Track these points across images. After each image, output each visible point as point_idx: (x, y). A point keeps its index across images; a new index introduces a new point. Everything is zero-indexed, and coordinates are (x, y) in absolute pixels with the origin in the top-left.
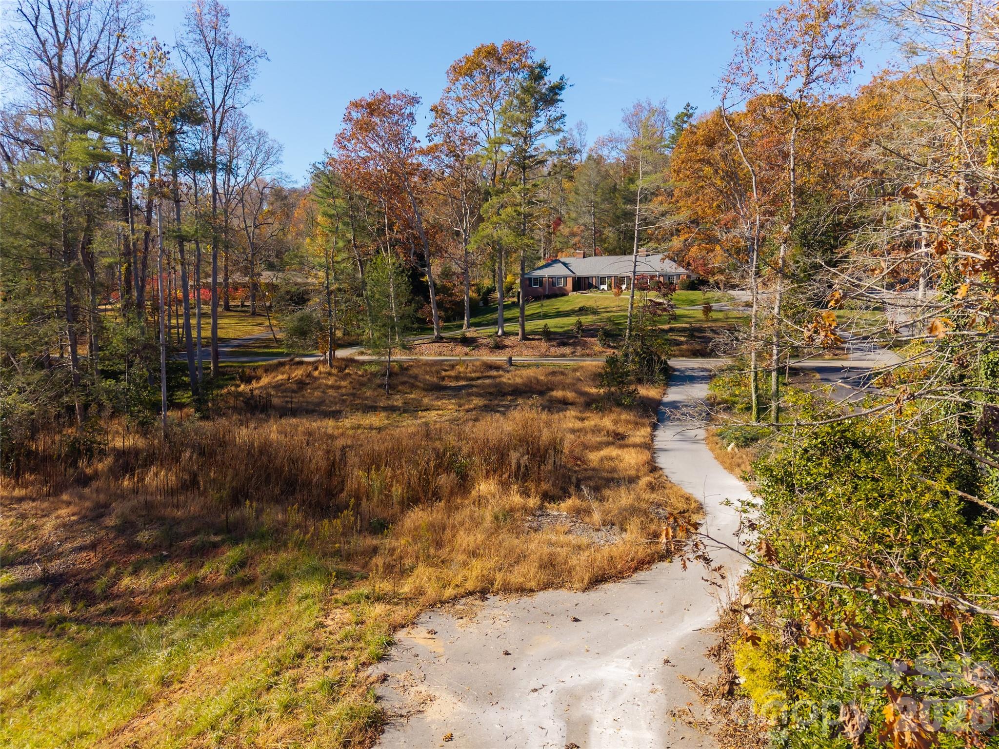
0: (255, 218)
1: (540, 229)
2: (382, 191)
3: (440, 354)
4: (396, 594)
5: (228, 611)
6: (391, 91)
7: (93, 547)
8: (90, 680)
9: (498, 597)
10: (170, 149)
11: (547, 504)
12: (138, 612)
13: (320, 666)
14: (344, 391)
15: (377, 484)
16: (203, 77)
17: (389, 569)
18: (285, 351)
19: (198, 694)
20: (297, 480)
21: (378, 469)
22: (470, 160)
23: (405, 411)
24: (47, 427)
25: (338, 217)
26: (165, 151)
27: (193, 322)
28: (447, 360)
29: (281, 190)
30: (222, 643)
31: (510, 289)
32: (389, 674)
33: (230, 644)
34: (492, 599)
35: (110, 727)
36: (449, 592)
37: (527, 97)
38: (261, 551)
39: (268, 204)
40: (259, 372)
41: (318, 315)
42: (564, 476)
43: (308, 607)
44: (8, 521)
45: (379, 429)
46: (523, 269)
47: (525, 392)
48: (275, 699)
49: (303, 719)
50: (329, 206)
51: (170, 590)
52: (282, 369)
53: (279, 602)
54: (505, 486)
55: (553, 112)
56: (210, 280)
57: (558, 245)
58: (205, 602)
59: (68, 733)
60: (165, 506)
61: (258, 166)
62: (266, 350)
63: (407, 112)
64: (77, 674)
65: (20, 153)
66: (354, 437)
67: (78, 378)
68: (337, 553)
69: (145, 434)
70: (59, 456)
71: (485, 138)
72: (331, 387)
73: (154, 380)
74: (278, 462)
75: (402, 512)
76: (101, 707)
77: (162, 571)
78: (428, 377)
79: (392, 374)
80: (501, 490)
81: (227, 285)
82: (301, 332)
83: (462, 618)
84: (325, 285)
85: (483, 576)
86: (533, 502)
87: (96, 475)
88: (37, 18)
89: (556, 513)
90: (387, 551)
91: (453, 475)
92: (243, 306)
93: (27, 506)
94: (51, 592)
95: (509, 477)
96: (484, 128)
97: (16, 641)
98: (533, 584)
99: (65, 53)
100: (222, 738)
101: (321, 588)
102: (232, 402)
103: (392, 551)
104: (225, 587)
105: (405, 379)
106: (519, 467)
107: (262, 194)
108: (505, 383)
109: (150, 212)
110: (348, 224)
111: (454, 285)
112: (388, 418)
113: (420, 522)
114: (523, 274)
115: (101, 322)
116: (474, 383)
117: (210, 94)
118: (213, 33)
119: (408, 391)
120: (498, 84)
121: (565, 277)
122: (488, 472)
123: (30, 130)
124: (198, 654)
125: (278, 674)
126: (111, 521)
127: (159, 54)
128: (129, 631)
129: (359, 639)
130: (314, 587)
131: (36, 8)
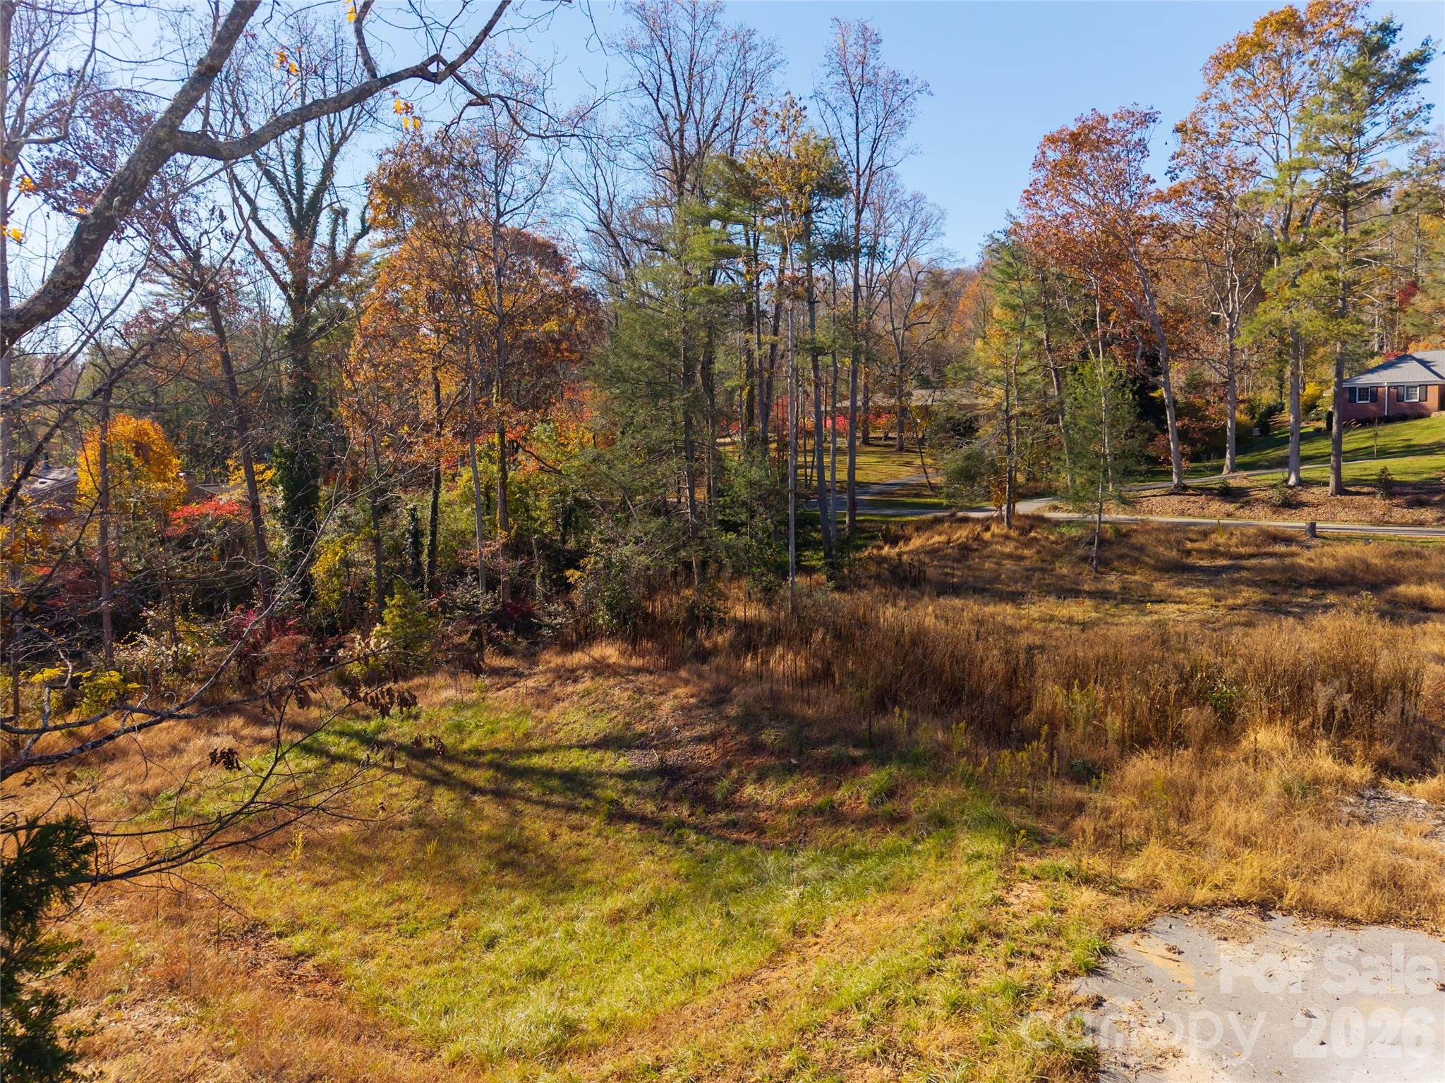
0: (906, 317)
1: (1372, 304)
2: (1092, 264)
3: (1182, 514)
4: (1113, 880)
5: (872, 854)
6: (1108, 110)
7: (712, 738)
8: (711, 907)
9: (1290, 920)
10: (805, 234)
11: (1385, 780)
12: (762, 832)
13: (1001, 960)
14: (1027, 563)
15: (1081, 709)
16: (846, 131)
17: (1102, 840)
18: (945, 502)
19: (838, 957)
20: (963, 687)
21: (1083, 686)
22: (1244, 202)
23: (1124, 601)
24: (664, 586)
25: (1027, 308)
26: (799, 238)
27: (827, 460)
28: (1195, 524)
29: (942, 273)
30: (866, 896)
31: (1311, 406)
32: (1105, 997)
33: (875, 900)
34: (1279, 920)
35: (735, 970)
36: (1202, 894)
37: (1354, 85)
38: (915, 779)
39: (923, 295)
40: (909, 530)
41: (992, 452)
42: (1421, 736)
43: (982, 872)
44: (626, 695)
45: (1084, 626)
46: (1339, 373)
47: (1342, 584)
48: (940, 990)
49: (978, 1030)
50: (1012, 292)
51: (801, 811)
52: (939, 528)
53: (940, 856)
54: (1305, 739)
55: (1403, 104)
56: (847, 403)
57: (1411, 331)
58: (843, 836)
59: (690, 966)
60: (793, 699)
61: (911, 243)
62: (917, 500)
63: (1136, 138)
64: (697, 894)
65: (637, 255)
66: (1044, 634)
67: (696, 529)
68: (1021, 801)
69: (769, 604)
70: (677, 622)
71: (1272, 163)
72: (1010, 556)
73: (780, 535)
74: (937, 658)
75: (1122, 756)
76: (724, 943)
77: (790, 784)
78: (1161, 549)
79: (1102, 542)
80: (1296, 745)
81: (867, 410)
82: (967, 475)
83: (1225, 939)
84: (1004, 408)
85: (1264, 879)
86: (1359, 773)
87: (715, 651)
88: (658, 90)
89: (1405, 799)
90: (1098, 812)
91: (1208, 710)
92: (887, 438)
93: (644, 679)
94: (669, 787)
95: (1312, 726)
96: (1270, 147)
97: (634, 839)
98: (1358, 911)
99: (686, 127)
100: (869, 1024)
101: (1000, 847)
102: (873, 568)
103: (1107, 812)
104: (867, 821)
105: (1125, 551)
106: (1331, 710)
107: (916, 281)
108: (1301, 567)
109: (777, 317)
110: (1039, 317)
111: (1208, 402)
112: (1096, 610)
113: (1152, 775)
114: (1338, 385)
115: (720, 459)
116: (1244, 562)
117: (854, 153)
118: (859, 70)
119: (1129, 569)
120: (1298, 70)
121: (1424, 386)
122: (1272, 713)
123: (649, 226)
124: (836, 903)
125: (941, 956)
126: (732, 711)
127: (793, 112)
128: (753, 854)
129: (1058, 934)
130: (991, 845)
131: (657, 77)
